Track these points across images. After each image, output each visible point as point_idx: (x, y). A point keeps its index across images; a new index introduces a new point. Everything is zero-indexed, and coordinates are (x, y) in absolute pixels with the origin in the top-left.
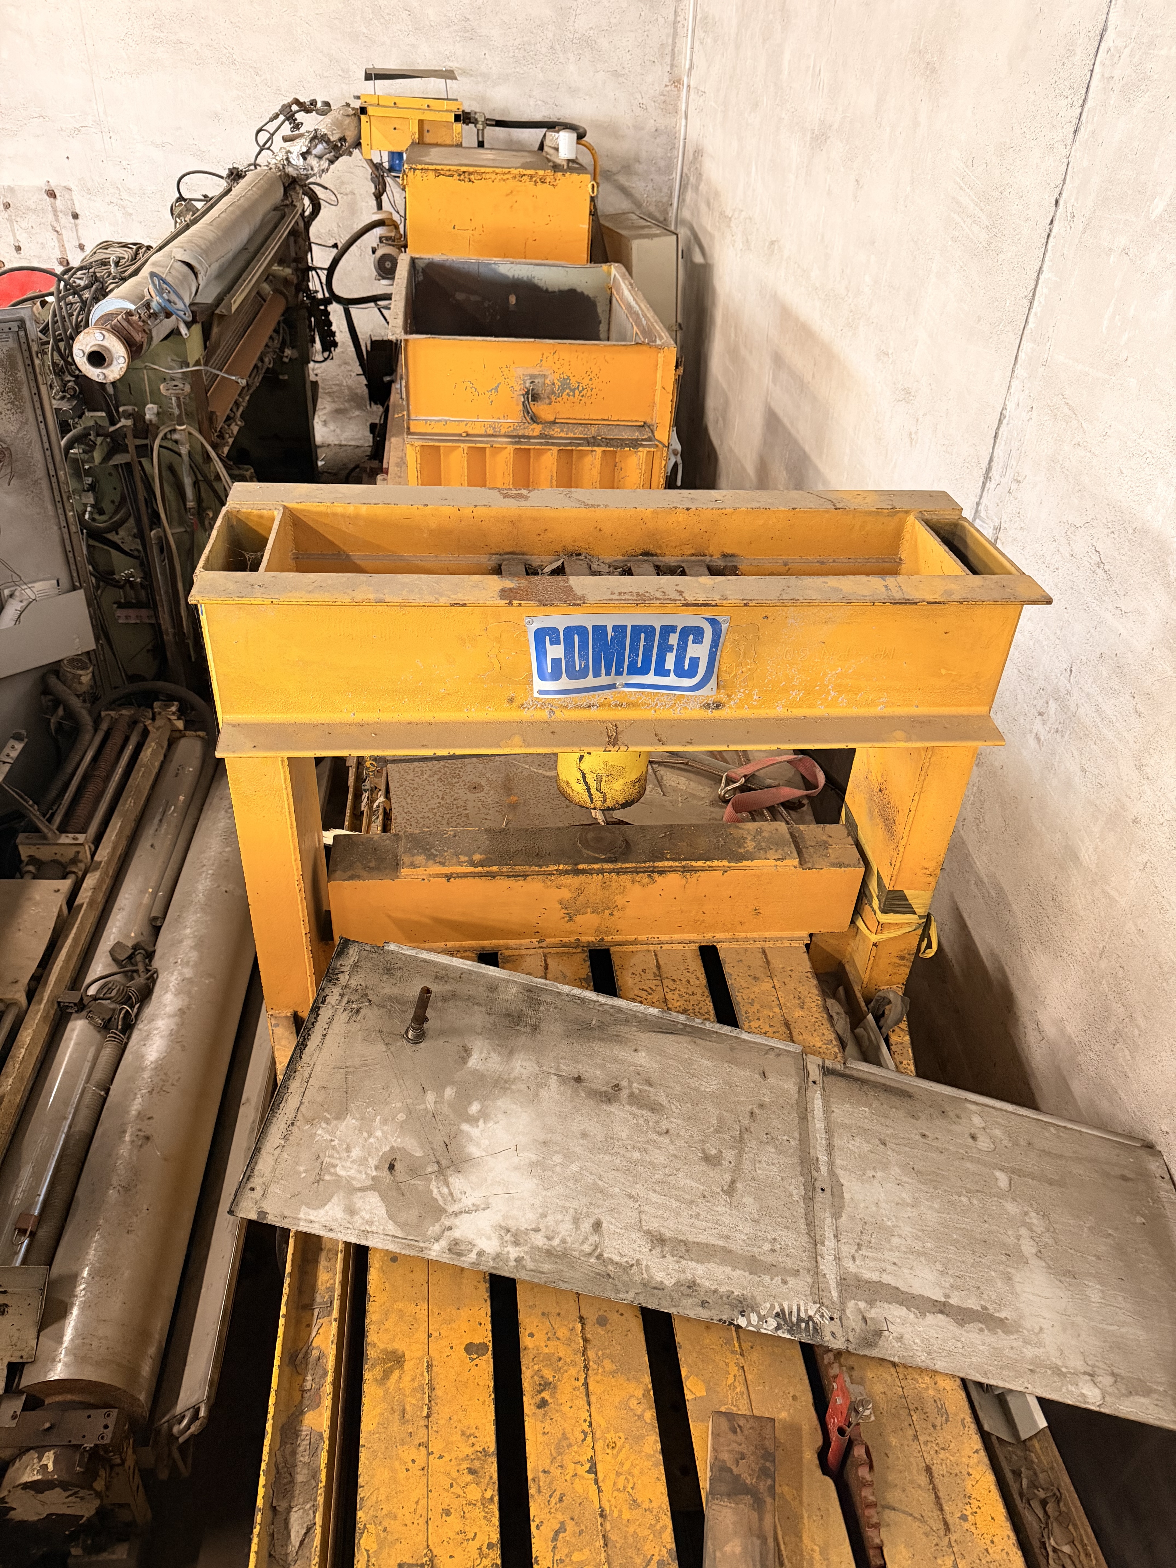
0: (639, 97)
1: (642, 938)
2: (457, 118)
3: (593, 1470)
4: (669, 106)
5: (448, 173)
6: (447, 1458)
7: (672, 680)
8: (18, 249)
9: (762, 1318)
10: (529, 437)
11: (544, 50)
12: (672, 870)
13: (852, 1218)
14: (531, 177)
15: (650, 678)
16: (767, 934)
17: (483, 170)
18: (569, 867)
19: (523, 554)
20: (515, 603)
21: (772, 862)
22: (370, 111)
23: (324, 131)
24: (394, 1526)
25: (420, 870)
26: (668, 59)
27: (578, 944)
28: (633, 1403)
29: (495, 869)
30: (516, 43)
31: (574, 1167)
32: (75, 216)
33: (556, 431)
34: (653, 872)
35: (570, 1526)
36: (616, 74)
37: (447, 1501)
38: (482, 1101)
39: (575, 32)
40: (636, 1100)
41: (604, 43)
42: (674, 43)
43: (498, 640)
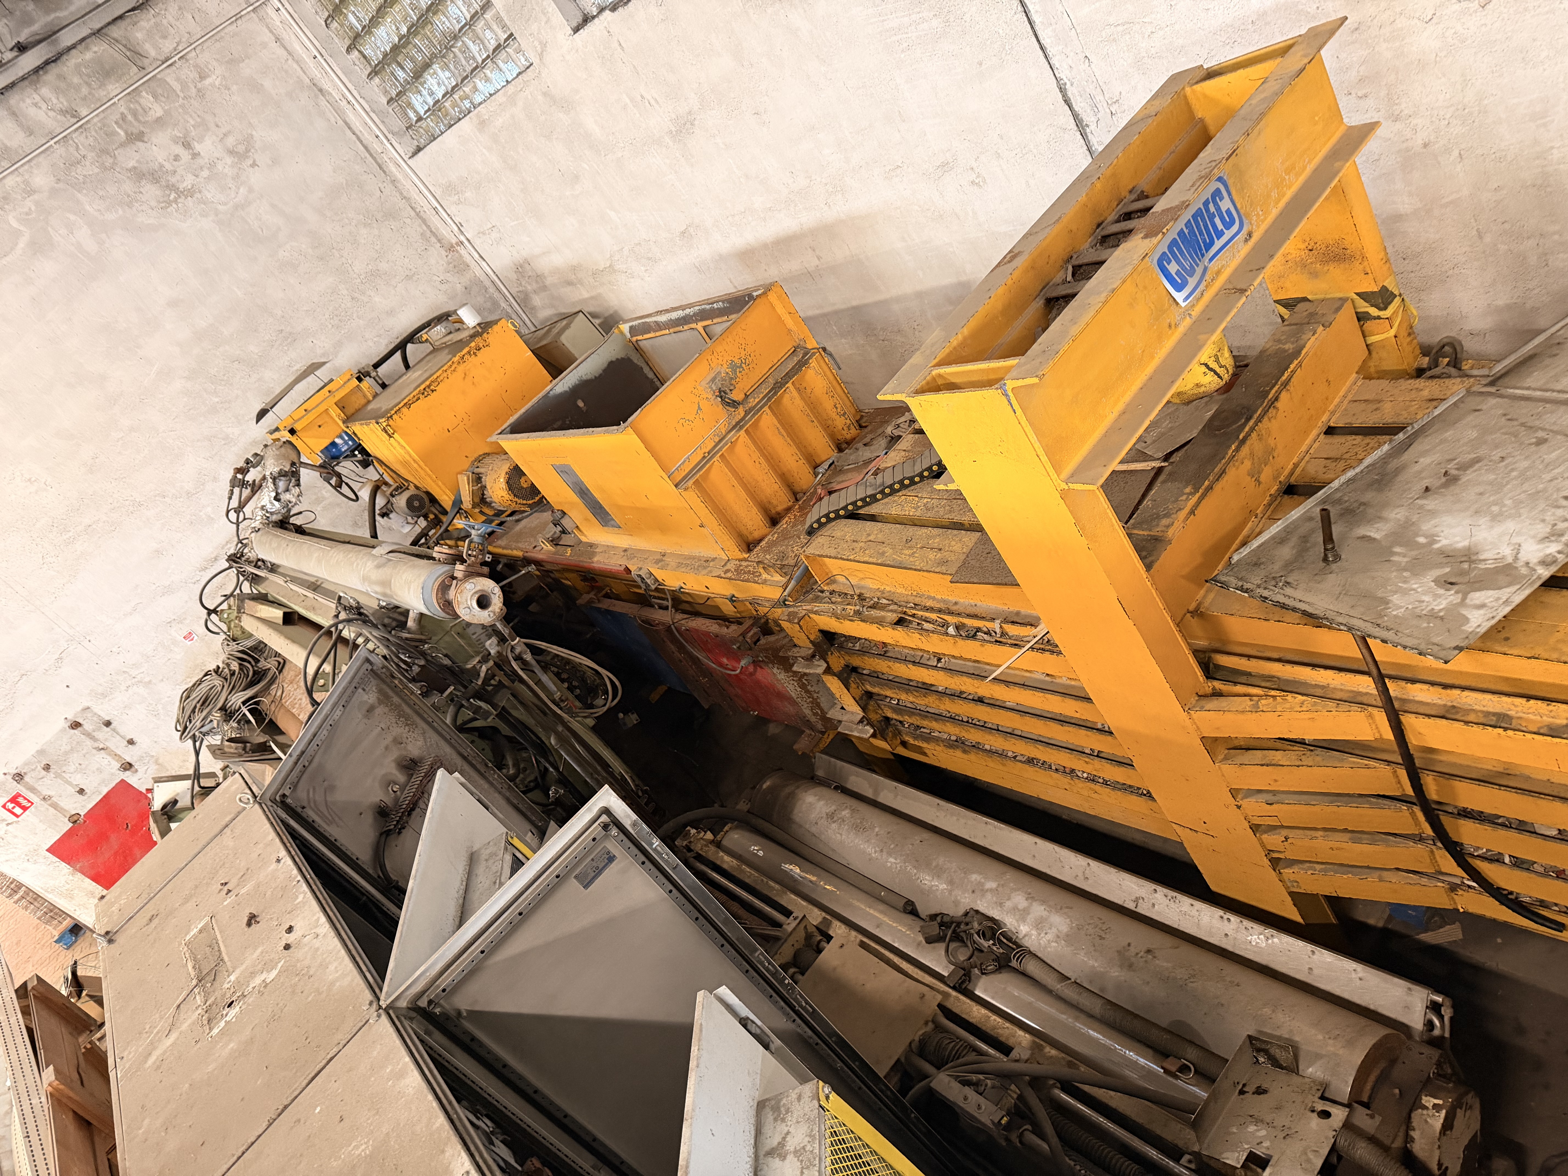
0: (435, 278)
1: (1295, 460)
2: (359, 379)
4: (460, 267)
5: (415, 399)
7: (1228, 234)
10: (743, 418)
12: (1279, 393)
14: (469, 352)
15: (1218, 244)
16: (1341, 393)
19: (1047, 284)
21: (1313, 339)
22: (298, 427)
23: (277, 469)
25: (1175, 525)
26: (433, 239)
27: (1273, 498)
29: (1207, 483)
30: (327, 316)
31: (1509, 502)
33: (753, 401)
34: (1272, 404)
36: (408, 278)
38: (1418, 535)
39: (359, 276)
40: (1464, 467)
41: (384, 266)
42: (428, 227)
43: (1145, 288)
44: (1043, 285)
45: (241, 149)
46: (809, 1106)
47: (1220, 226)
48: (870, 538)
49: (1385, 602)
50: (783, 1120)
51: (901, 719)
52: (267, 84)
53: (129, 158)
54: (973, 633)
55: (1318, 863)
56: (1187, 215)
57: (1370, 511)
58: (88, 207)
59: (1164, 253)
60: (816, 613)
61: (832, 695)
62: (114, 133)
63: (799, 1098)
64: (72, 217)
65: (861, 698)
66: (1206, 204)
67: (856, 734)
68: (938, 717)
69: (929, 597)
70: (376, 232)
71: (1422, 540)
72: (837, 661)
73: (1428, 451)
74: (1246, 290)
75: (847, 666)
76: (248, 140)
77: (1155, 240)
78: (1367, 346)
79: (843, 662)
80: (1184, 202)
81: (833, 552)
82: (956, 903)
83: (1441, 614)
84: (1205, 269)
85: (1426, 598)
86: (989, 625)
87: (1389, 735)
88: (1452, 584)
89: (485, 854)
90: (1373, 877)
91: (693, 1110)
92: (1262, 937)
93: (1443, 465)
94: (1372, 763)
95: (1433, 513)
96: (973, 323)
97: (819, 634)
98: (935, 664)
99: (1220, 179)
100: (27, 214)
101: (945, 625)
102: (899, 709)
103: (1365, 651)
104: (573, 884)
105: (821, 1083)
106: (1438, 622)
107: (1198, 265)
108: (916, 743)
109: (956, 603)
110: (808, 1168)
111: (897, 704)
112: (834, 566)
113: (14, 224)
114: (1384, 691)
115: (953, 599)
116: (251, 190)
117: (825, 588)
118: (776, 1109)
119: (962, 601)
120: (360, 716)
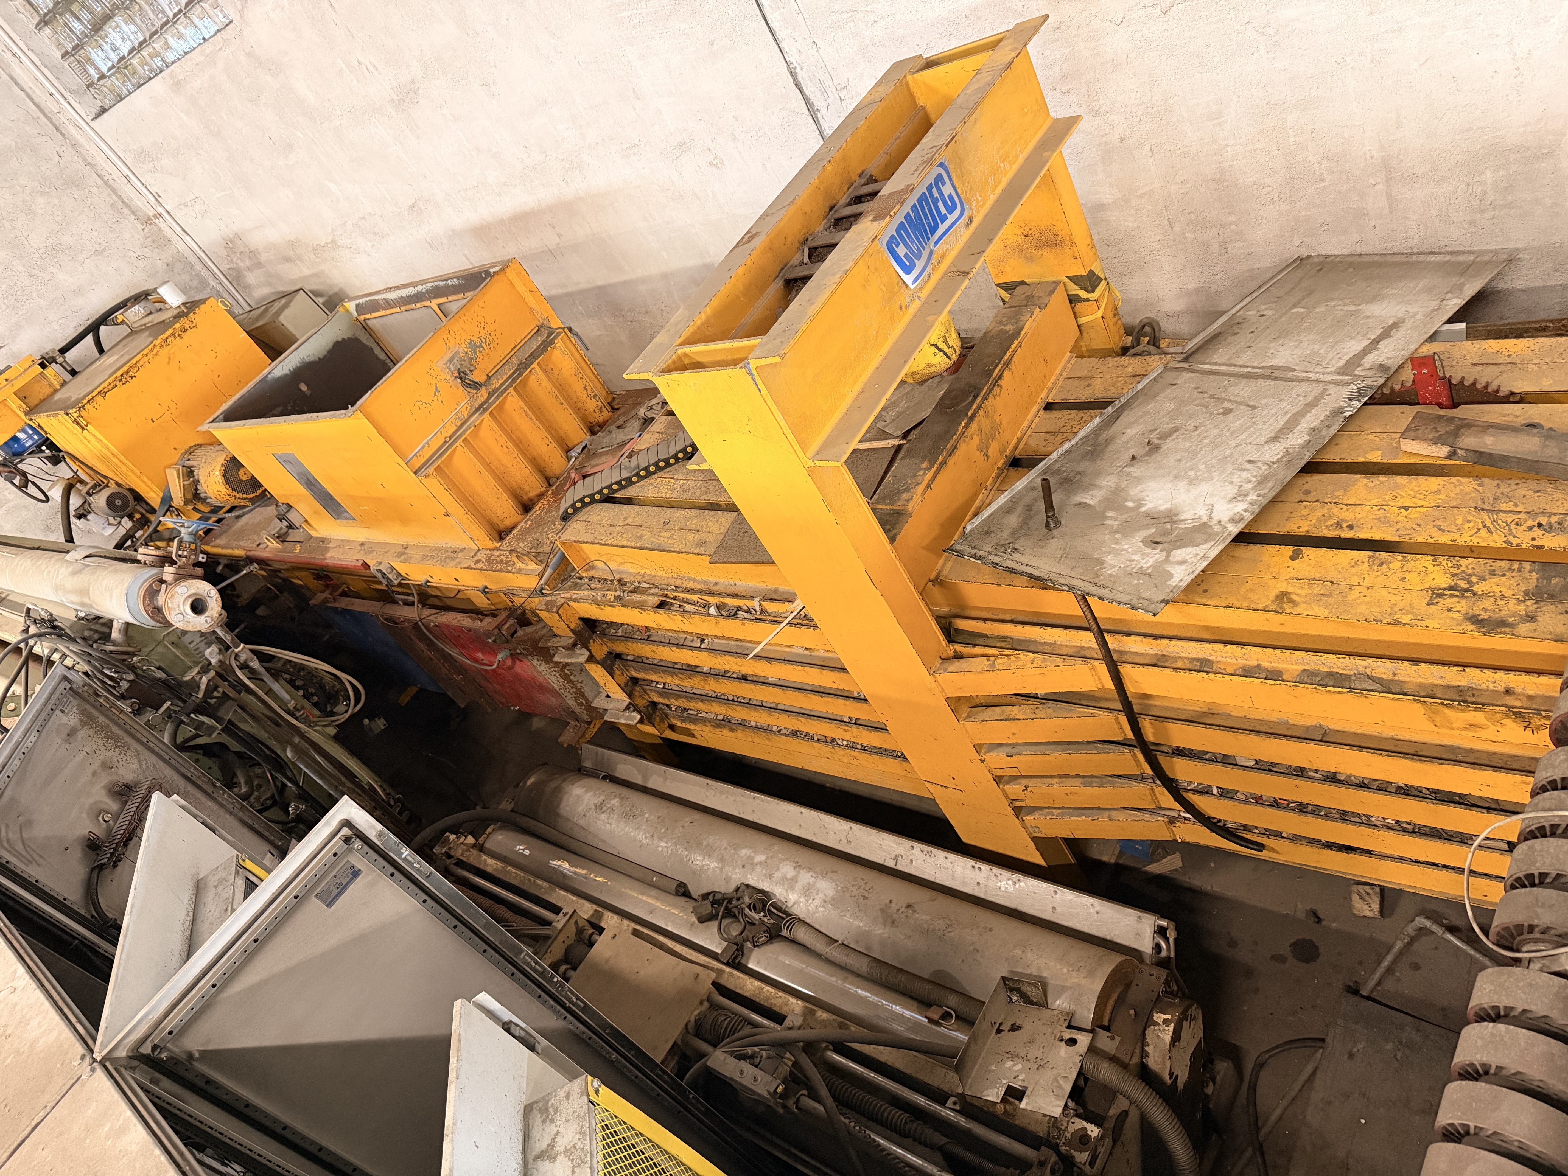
0: (131, 253)
1: (1018, 435)
2: (43, 366)
3: (1406, 508)
4: (160, 242)
5: (110, 387)
6: (1366, 576)
9: (1349, 406)
10: (487, 401)
11: (26, 282)
12: (1002, 371)
13: (1297, 365)
14: (175, 335)
15: (942, 228)
16: (1057, 371)
17: (134, 361)
18: (965, 421)
19: (786, 266)
21: (1031, 320)
24: (1400, 606)
25: (914, 500)
26: (126, 211)
27: (1000, 471)
28: (1370, 485)
29: (940, 459)
31: (1202, 467)
33: (496, 383)
34: (996, 382)
35: (1437, 523)
36: (98, 252)
37: (1395, 578)
38: (1127, 500)
39: (37, 250)
40: (1164, 437)
41: (67, 240)
42: (120, 197)
43: (876, 270)
44: (782, 265)
46: (579, 1103)
47: (943, 211)
48: (626, 522)
49: (1101, 563)
50: (552, 1121)
51: (668, 703)
54: (733, 612)
55: (1055, 808)
56: (913, 199)
57: (1086, 480)
59: (893, 237)
60: (575, 600)
61: (597, 684)
63: (568, 1097)
65: (626, 685)
66: (930, 188)
67: (623, 721)
68: (704, 697)
69: (690, 579)
70: (56, 201)
71: (1130, 504)
72: (600, 649)
73: (1133, 423)
74: (968, 273)
75: (610, 653)
77: (883, 223)
78: (1079, 326)
79: (606, 649)
80: (908, 186)
81: (589, 538)
82: (728, 880)
83: (1149, 571)
84: (931, 252)
85: (1136, 557)
86: (749, 603)
87: (1110, 685)
88: (1157, 543)
89: (212, 881)
90: (1104, 817)
91: (454, 1124)
92: (1010, 882)
93: (1146, 436)
94: (1096, 712)
95: (1139, 480)
96: (715, 303)
97: (580, 622)
98: (698, 645)
99: (941, 165)
101: (706, 606)
102: (665, 692)
103: (1085, 609)
104: (314, 904)
105: (590, 1078)
106: (1146, 578)
107: (924, 248)
108: (684, 725)
109: (716, 584)
110: (579, 1166)
111: (664, 688)
112: (591, 552)
114: (1104, 644)
115: (713, 579)
117: (584, 575)
118: (545, 1111)
119: (722, 581)
120: (59, 741)
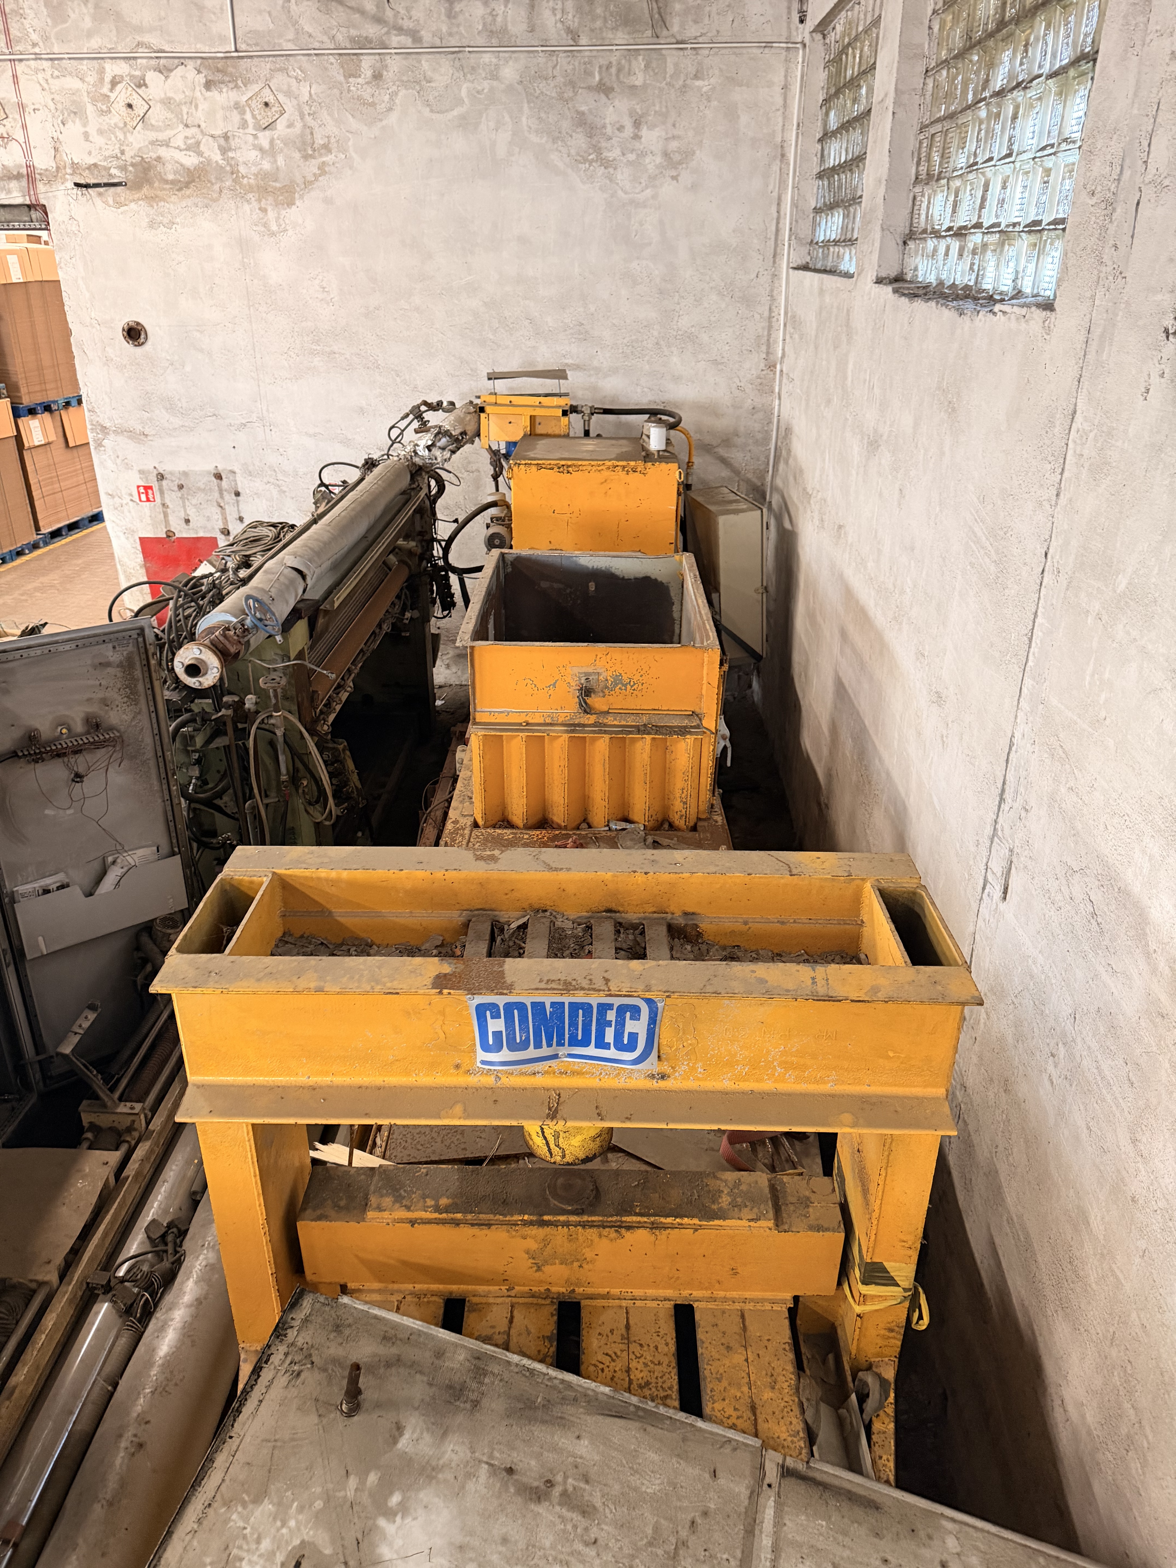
0: (736, 380)
1: (615, 1291)
2: (565, 412)
4: (764, 387)
5: (549, 467)
8: (187, 521)
10: (584, 725)
11: (650, 346)
12: (640, 1226)
14: (624, 467)
16: (747, 1295)
17: (580, 463)
18: (534, 1218)
19: (492, 910)
20: (445, 991)
21: (744, 1223)
22: (489, 408)
23: (448, 426)
25: (386, 1214)
26: (764, 348)
27: (547, 1294)
29: (459, 1216)
30: (625, 341)
32: (237, 494)
33: (609, 720)
34: (620, 1227)
36: (715, 362)
38: (405, 1492)
39: (679, 330)
40: (571, 1501)
41: (705, 338)
42: (769, 335)
45: (677, 157)
52: (744, 119)
53: (585, 102)
58: (524, 119)
62: (591, 74)
64: (507, 118)
70: (723, 306)
71: (395, 1500)
73: (607, 1444)
76: (688, 155)
85: (265, 1544)
93: (570, 1471)
95: (457, 1494)
100: (478, 92)
113: (464, 93)
116: (655, 197)
120: (89, 662)
